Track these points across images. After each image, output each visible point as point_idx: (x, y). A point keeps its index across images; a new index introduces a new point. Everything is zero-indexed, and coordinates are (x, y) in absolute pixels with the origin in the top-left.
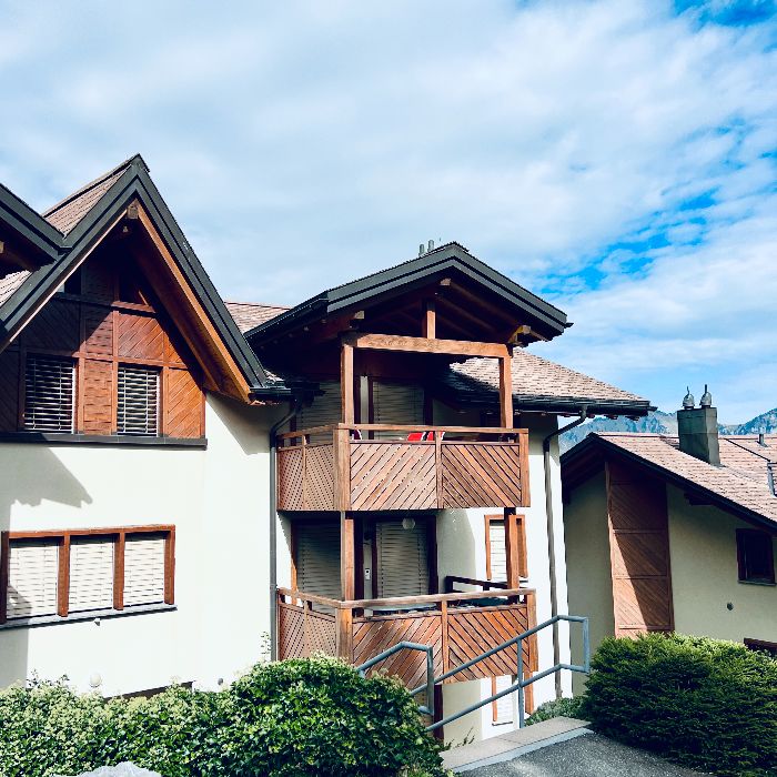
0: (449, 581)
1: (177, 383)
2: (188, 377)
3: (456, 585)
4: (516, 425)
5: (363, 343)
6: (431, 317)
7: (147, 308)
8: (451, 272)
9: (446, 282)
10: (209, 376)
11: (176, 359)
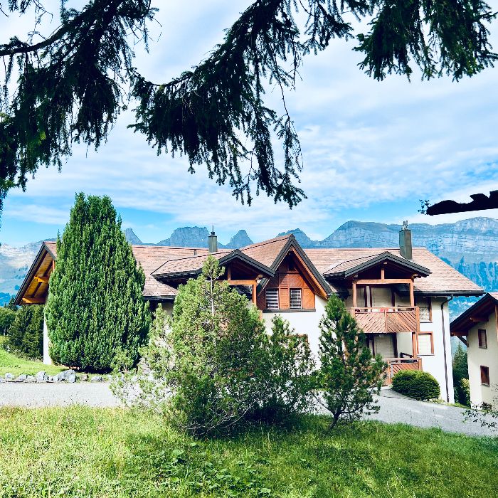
0: (402, 355)
1: (306, 293)
2: (309, 290)
3: (404, 356)
4: (415, 305)
5: (359, 282)
6: (383, 272)
7: (297, 272)
8: (387, 260)
9: (386, 263)
10: (315, 290)
11: (306, 285)
